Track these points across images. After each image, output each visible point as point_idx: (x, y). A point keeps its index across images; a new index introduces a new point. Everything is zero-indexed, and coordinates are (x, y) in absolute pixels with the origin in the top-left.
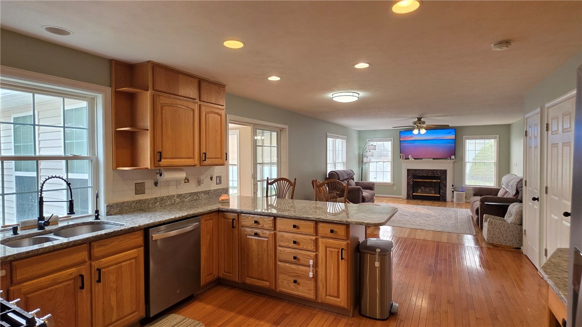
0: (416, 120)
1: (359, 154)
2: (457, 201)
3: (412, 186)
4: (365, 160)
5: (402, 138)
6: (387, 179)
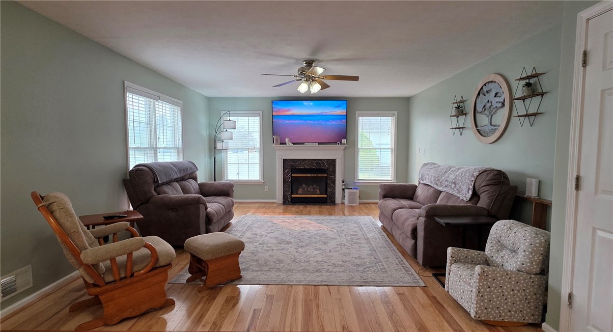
0: (304, 64)
1: (210, 135)
2: (349, 202)
3: (290, 184)
4: (219, 146)
5: (276, 112)
6: (254, 174)
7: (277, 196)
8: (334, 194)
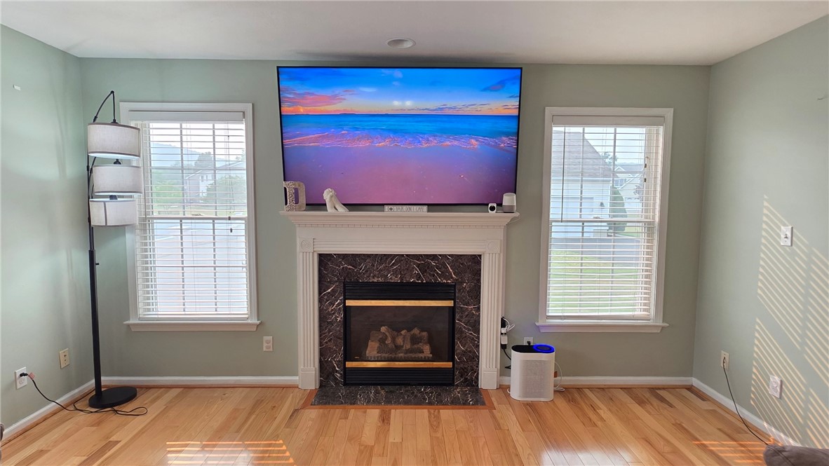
2: (527, 392)
3: (339, 329)
6: (232, 301)
7: (301, 367)
8: (474, 358)
